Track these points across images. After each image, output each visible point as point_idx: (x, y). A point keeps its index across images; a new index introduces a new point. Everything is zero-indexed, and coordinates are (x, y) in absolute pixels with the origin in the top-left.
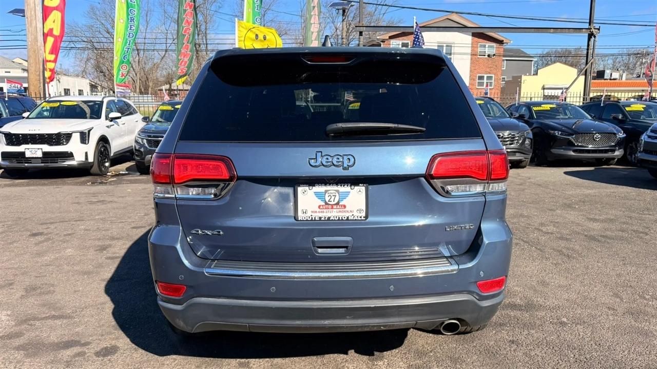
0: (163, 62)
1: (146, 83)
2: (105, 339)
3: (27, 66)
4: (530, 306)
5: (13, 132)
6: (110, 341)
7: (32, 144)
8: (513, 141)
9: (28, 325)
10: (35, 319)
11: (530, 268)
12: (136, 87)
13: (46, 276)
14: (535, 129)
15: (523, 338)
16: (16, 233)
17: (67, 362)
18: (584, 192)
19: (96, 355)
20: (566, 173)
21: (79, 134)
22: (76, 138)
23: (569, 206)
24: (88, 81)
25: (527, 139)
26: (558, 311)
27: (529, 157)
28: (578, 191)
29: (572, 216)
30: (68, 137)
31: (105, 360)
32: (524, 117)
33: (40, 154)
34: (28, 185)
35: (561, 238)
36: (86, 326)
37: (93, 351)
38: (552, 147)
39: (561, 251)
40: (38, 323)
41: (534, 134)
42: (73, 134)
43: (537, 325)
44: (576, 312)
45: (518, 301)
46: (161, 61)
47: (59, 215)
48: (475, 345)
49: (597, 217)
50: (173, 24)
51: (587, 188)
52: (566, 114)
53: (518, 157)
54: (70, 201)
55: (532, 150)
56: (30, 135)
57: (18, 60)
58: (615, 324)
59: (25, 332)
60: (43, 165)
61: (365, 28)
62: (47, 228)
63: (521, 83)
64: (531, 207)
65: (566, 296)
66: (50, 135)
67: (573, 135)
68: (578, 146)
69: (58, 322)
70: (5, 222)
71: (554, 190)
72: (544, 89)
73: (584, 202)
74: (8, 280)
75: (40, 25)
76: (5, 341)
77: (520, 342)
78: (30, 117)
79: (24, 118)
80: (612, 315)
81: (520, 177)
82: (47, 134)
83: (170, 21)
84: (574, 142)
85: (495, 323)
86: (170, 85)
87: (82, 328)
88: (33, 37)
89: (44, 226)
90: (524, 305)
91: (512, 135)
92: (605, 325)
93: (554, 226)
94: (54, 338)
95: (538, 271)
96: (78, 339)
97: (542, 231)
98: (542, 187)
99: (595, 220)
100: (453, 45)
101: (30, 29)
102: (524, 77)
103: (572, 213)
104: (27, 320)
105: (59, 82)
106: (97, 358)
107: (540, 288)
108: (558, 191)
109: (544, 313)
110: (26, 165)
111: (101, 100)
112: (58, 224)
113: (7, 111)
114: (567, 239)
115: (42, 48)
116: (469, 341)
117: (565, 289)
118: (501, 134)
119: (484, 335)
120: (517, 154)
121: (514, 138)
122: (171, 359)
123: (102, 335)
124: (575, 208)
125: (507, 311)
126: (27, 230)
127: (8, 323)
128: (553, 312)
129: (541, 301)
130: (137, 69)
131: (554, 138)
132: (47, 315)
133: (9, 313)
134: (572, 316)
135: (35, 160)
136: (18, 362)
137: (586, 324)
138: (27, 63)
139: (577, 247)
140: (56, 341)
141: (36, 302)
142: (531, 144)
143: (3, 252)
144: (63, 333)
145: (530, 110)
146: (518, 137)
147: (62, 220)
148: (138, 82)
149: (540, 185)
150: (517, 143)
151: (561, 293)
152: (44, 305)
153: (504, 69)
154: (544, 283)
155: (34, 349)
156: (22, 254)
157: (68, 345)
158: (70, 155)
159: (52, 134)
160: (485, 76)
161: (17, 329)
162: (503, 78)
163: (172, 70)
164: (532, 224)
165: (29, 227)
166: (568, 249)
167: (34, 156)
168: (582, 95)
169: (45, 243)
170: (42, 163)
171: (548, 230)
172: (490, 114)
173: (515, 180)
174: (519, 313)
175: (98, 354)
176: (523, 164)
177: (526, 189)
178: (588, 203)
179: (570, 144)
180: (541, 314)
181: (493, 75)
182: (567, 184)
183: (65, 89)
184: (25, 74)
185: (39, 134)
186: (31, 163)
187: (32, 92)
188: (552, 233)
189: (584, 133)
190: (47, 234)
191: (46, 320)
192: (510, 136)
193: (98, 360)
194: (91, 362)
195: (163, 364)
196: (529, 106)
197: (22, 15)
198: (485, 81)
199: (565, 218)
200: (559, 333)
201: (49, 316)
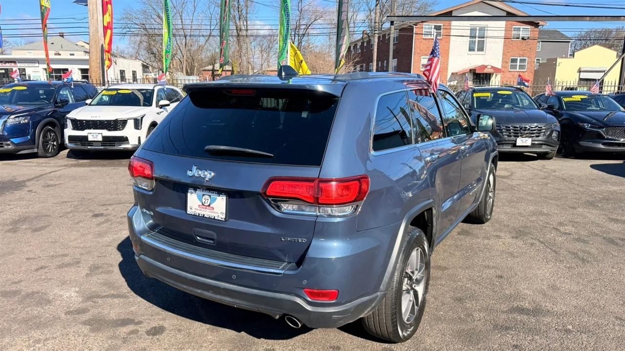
0: (207, 44)
1: (192, 64)
2: (154, 319)
3: (89, 48)
4: (536, 312)
5: (78, 118)
6: (158, 321)
7: (94, 129)
8: (540, 133)
9: (92, 301)
10: (98, 297)
11: (543, 270)
12: (183, 67)
13: (106, 256)
14: (564, 120)
15: (527, 343)
16: (81, 214)
17: (124, 338)
18: (609, 188)
19: (147, 334)
20: (593, 166)
21: (133, 120)
22: (131, 124)
23: (592, 204)
24: (141, 62)
25: (554, 132)
26: (565, 318)
27: (556, 149)
28: (603, 188)
29: (593, 215)
30: (124, 122)
31: (154, 339)
32: (554, 108)
33: (100, 139)
34: (90, 165)
35: (578, 240)
36: (139, 306)
37: (144, 329)
38: (581, 139)
39: (576, 254)
40: (100, 301)
41: (562, 126)
42: (128, 121)
43: (542, 331)
44: (582, 320)
45: (527, 305)
46: (205, 43)
47: (116, 196)
48: (479, 347)
49: (619, 218)
50: (217, 8)
51: (614, 184)
52: (598, 105)
53: (544, 149)
54: (126, 183)
55: (559, 143)
56: (92, 121)
57: (81, 43)
58: (620, 335)
59: (90, 308)
60: (102, 147)
61: (396, 18)
62: (106, 210)
63: (556, 65)
64: (551, 203)
65: (574, 303)
66: (109, 122)
67: (603, 128)
68: (608, 139)
69: (116, 301)
70: (72, 202)
71: (578, 185)
72: (580, 72)
73: (607, 200)
74: (76, 259)
75: (100, 18)
76: (74, 316)
77: (524, 347)
78: (92, 104)
79: (87, 104)
80: (619, 325)
81: (545, 170)
82: (106, 121)
83: (214, 6)
84: (604, 135)
85: (501, 326)
86: (214, 66)
87: (135, 308)
88: (94, 28)
89: (104, 208)
90: (531, 309)
91: (539, 127)
92: (610, 335)
93: (573, 226)
94: (113, 315)
95: (550, 274)
96: (132, 318)
97: (560, 231)
98: (567, 181)
99: (616, 221)
100: (486, 29)
101: (92, 22)
102: (559, 60)
103: (593, 211)
104: (91, 297)
105: (116, 64)
106: (148, 337)
107: (550, 292)
108: (582, 186)
109: (551, 319)
110: (89, 147)
111: (152, 88)
112: (115, 205)
113: (73, 96)
114: (584, 241)
115: (103, 38)
116: (474, 342)
117: (575, 295)
118: (527, 126)
119: (490, 337)
120: (544, 147)
121: (541, 130)
122: (209, 342)
123: (152, 316)
124: (598, 206)
125: (515, 315)
126: (91, 211)
127: (76, 299)
128: (559, 319)
129: (549, 306)
130: (184, 52)
131: (583, 130)
132: (108, 294)
133: (77, 289)
134: (577, 323)
135: (96, 143)
136: (85, 336)
137: (591, 333)
138: (88, 46)
139: (593, 250)
140: (115, 319)
141: (98, 281)
142: (559, 136)
143: (71, 231)
144: (120, 312)
145: (560, 101)
146: (545, 129)
147: (118, 202)
148: (185, 63)
149: (564, 179)
150: (543, 135)
151: (570, 298)
152: (105, 284)
153: (539, 50)
154: (554, 288)
155: (97, 324)
156: (87, 234)
157: (124, 322)
158: (125, 140)
159: (111, 121)
160: (519, 59)
161: (84, 305)
162: (537, 60)
163: (215, 51)
164: (551, 222)
165: (92, 208)
166: (584, 252)
167: (96, 140)
168: (617, 84)
169: (105, 225)
170: (102, 146)
171: (566, 230)
172: (519, 104)
173: (540, 173)
174: (526, 317)
175: (148, 333)
176: (549, 156)
177: (550, 183)
178: (612, 201)
179: (600, 137)
180: (548, 319)
181: (527, 58)
182: (593, 180)
183: (121, 71)
184: (87, 57)
185: (99, 121)
186: (92, 146)
187: (93, 78)
188: (570, 234)
189: (615, 127)
190: (107, 215)
191: (107, 298)
192: (537, 128)
193: (148, 339)
194: (143, 340)
195: (202, 346)
196: (559, 96)
197: (85, 4)
198: (518, 64)
199: (586, 217)
200: (562, 341)
201: (109, 295)
